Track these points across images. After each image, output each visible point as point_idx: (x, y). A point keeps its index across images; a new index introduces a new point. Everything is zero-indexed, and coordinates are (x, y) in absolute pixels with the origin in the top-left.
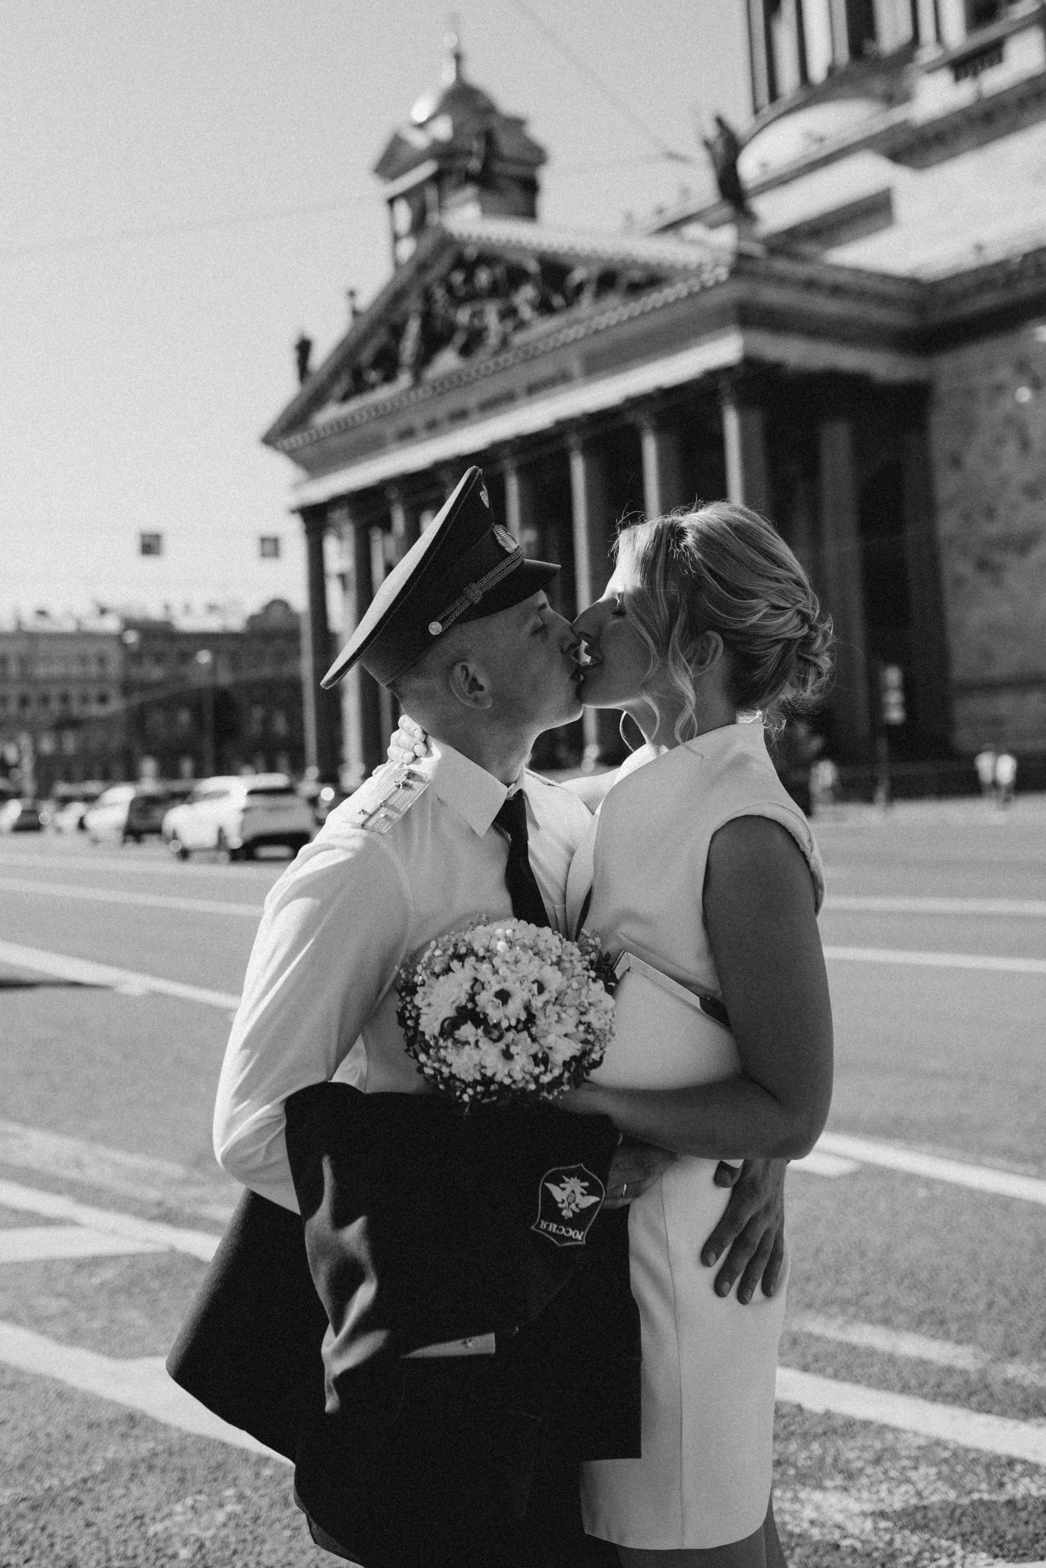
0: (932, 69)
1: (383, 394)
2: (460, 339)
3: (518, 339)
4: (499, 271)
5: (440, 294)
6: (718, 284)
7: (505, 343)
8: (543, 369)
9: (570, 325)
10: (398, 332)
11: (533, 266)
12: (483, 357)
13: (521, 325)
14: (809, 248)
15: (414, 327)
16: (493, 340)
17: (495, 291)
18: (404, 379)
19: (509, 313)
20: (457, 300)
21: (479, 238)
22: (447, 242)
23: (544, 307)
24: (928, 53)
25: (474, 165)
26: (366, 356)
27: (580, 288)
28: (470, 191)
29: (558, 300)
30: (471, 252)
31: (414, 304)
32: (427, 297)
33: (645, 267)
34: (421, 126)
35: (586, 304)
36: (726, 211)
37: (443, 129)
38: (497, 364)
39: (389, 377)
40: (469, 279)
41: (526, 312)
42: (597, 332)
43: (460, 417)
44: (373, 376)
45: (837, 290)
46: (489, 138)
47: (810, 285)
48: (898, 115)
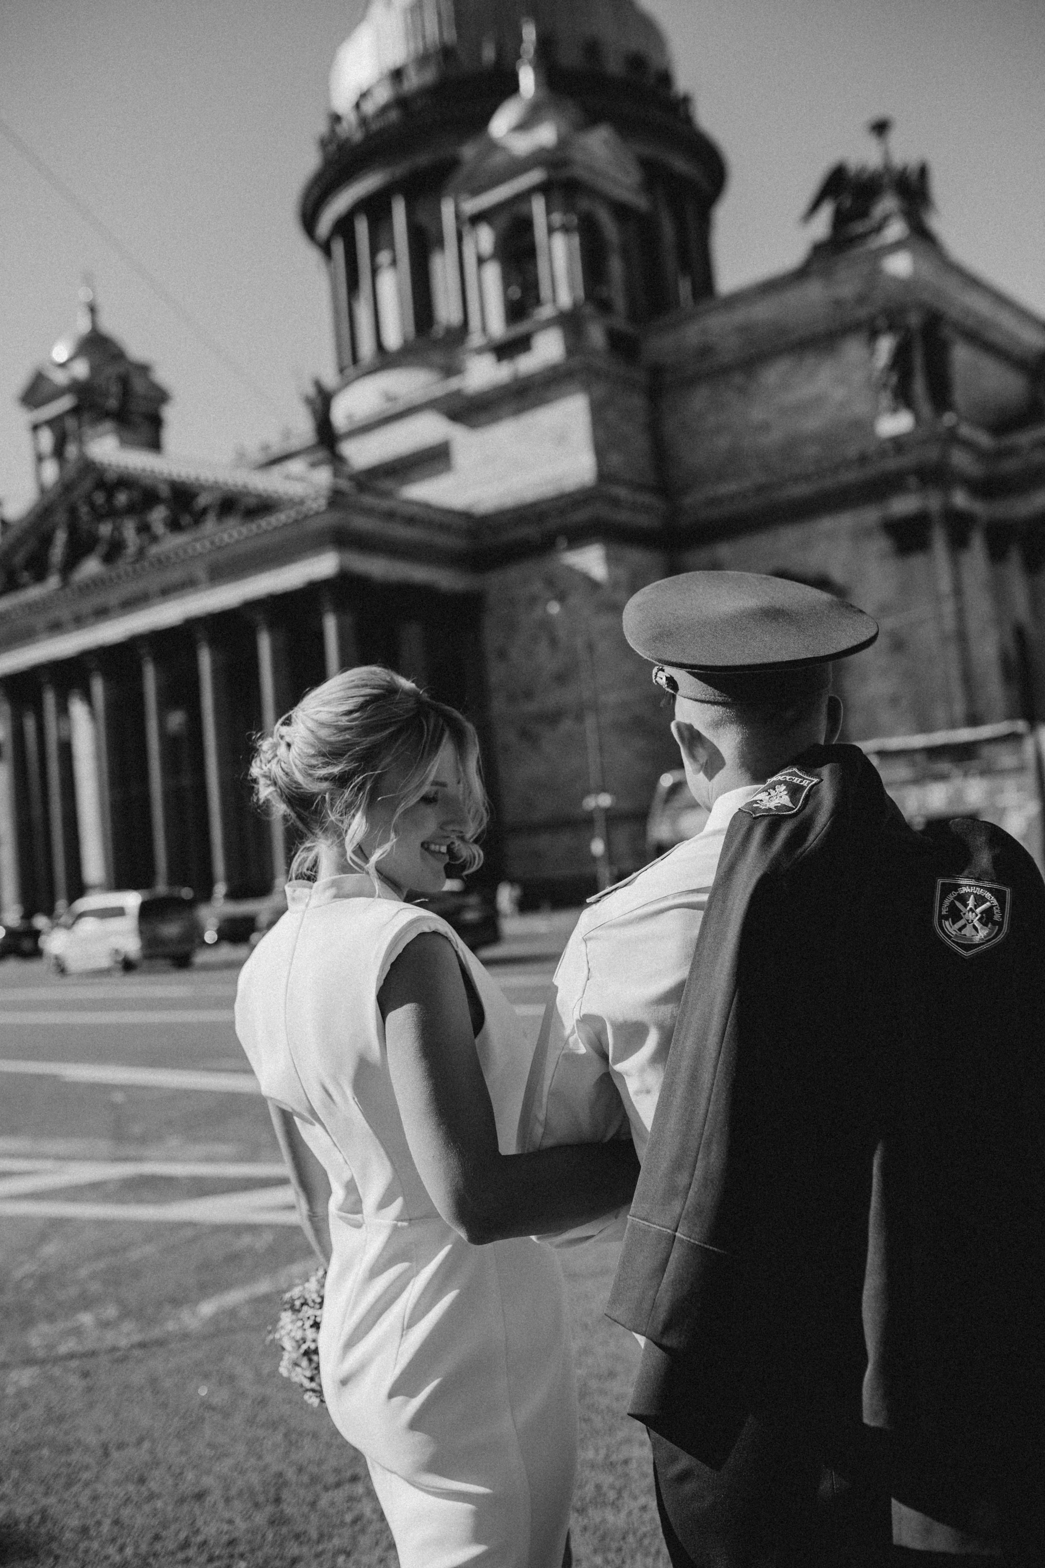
0: (480, 351)
1: (34, 593)
2: (102, 549)
3: (154, 550)
4: (136, 494)
5: (84, 510)
6: (317, 513)
7: (141, 553)
8: (175, 575)
9: (196, 540)
10: (47, 541)
11: (164, 491)
12: (123, 565)
13: (155, 539)
14: (387, 484)
15: (61, 537)
16: (132, 548)
17: (131, 509)
18: (53, 582)
19: (144, 529)
20: (99, 516)
21: (118, 467)
22: (89, 467)
23: (174, 525)
24: (476, 339)
25: (112, 403)
26: (19, 559)
27: (204, 511)
28: (108, 425)
29: (186, 519)
30: (110, 476)
31: (61, 517)
32: (73, 511)
33: (259, 496)
34: (62, 366)
35: (210, 525)
36: (322, 454)
37: (81, 369)
38: (135, 571)
39: (40, 577)
40: (110, 497)
41: (159, 528)
42: (219, 548)
43: (102, 613)
44: (25, 576)
45: (410, 521)
46: (124, 381)
47: (390, 515)
48: (454, 384)
